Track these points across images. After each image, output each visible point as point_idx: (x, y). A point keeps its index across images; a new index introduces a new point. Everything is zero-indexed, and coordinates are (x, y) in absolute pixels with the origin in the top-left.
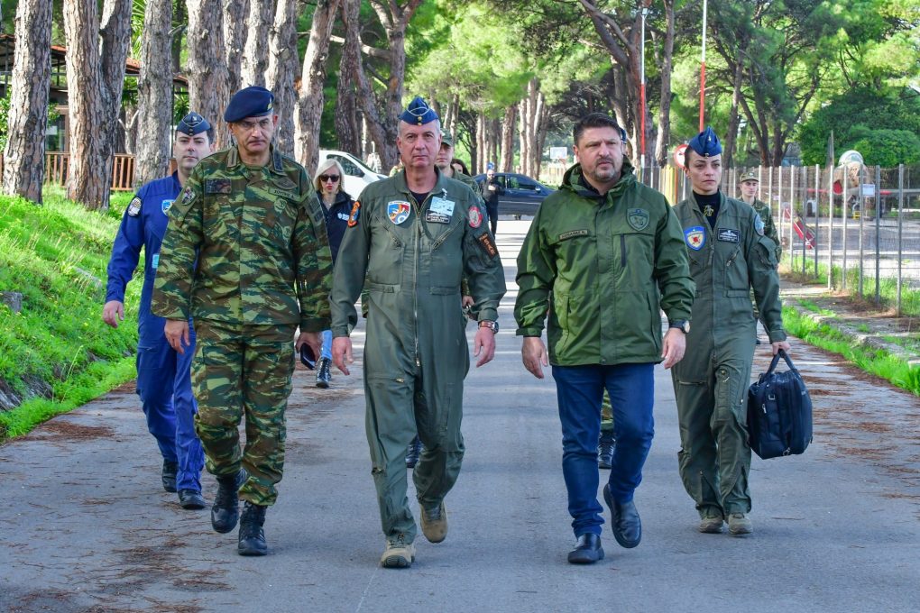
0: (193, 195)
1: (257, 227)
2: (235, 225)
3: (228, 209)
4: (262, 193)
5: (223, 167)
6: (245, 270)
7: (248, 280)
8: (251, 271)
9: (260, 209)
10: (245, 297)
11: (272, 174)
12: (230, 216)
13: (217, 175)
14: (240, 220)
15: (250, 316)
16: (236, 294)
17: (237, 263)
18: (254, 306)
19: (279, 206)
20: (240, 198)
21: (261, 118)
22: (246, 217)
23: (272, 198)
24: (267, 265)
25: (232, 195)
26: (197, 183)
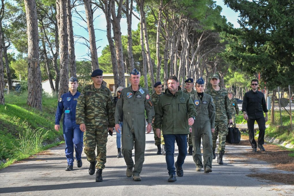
0: (83, 95)
1: (98, 103)
2: (93, 102)
3: (91, 99)
4: (99, 95)
5: (90, 89)
6: (96, 113)
7: (96, 115)
8: (97, 113)
9: (99, 99)
10: (96, 119)
11: (102, 90)
12: (92, 100)
13: (89, 90)
14: (94, 101)
15: (97, 124)
16: (94, 118)
17: (94, 111)
18: (98, 121)
19: (103, 98)
20: (94, 96)
21: (100, 76)
22: (96, 100)
23: (102, 96)
24: (101, 112)
25: (92, 95)
26: (84, 92)
